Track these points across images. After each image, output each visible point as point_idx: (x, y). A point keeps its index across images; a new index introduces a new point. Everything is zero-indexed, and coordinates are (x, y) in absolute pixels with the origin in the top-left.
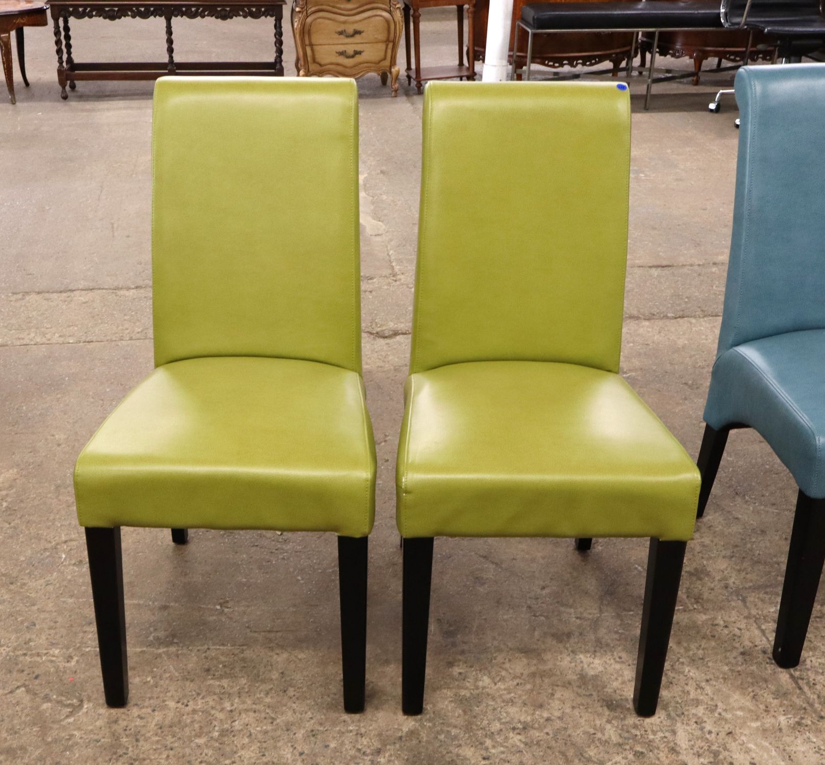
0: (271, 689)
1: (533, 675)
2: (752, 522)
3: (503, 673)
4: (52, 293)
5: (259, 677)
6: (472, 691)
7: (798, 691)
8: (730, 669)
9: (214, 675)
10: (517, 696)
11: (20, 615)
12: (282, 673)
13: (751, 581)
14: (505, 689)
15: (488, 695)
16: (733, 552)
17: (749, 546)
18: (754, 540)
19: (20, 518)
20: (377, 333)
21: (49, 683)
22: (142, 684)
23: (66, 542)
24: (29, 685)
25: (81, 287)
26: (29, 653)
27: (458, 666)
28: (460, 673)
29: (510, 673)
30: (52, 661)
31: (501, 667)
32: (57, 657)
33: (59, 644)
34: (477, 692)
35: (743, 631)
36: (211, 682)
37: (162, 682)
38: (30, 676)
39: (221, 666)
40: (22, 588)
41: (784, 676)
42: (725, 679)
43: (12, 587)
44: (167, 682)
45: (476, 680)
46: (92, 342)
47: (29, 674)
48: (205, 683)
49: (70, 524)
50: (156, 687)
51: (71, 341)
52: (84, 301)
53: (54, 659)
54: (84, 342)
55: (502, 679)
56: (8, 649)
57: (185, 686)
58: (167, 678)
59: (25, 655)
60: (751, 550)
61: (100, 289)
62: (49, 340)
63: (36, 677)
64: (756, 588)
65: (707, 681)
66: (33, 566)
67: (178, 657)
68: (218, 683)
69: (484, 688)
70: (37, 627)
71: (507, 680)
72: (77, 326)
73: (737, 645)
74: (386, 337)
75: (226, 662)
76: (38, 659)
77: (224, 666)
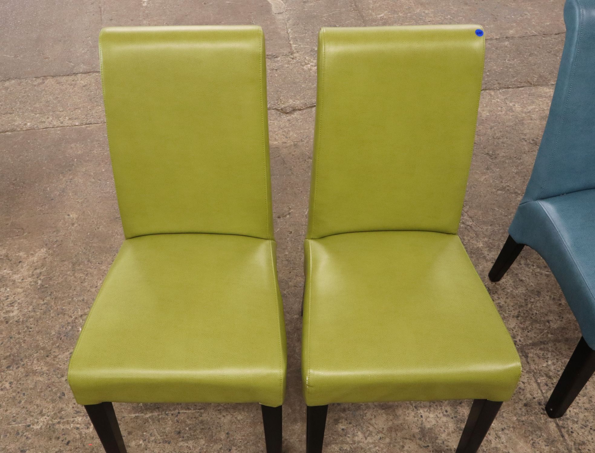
0: (221, 449)
1: (390, 430)
2: (531, 284)
3: (371, 428)
4: (62, 76)
5: (212, 438)
6: (351, 445)
7: (561, 439)
8: (517, 419)
9: (183, 437)
10: (380, 449)
11: (54, 386)
12: (228, 434)
13: (531, 338)
14: (372, 443)
15: (362, 448)
16: (519, 312)
17: (529, 306)
18: (532, 300)
19: (50, 295)
20: (282, 109)
21: (76, 448)
22: (137, 446)
23: (81, 316)
24: (63, 451)
25: (81, 71)
26: (62, 421)
27: (342, 423)
28: (343, 429)
29: (375, 429)
30: (78, 428)
31: (369, 423)
32: (80, 424)
33: (81, 413)
34: (354, 446)
35: (526, 385)
36: (181, 444)
37: (149, 445)
38: (64, 442)
39: (187, 429)
40: (54, 360)
41: (552, 425)
42: (513, 428)
43: (48, 359)
44: (153, 444)
45: (354, 435)
46: (91, 124)
47: (62, 441)
48: (178, 444)
49: (83, 300)
50: (146, 450)
51: (77, 124)
52: (84, 84)
53: (78, 426)
54: (86, 124)
55: (370, 434)
56: (48, 418)
57: (164, 448)
58: (152, 441)
59: (59, 423)
60: (531, 309)
61: (94, 72)
62: (62, 123)
63: (68, 443)
64: (534, 345)
65: (503, 430)
66: (61, 339)
67: (159, 421)
68: (186, 444)
69: (359, 442)
70: (66, 397)
71: (374, 434)
72: (79, 108)
73: (522, 397)
74: (287, 113)
75: (190, 424)
76: (68, 426)
77: (190, 429)
